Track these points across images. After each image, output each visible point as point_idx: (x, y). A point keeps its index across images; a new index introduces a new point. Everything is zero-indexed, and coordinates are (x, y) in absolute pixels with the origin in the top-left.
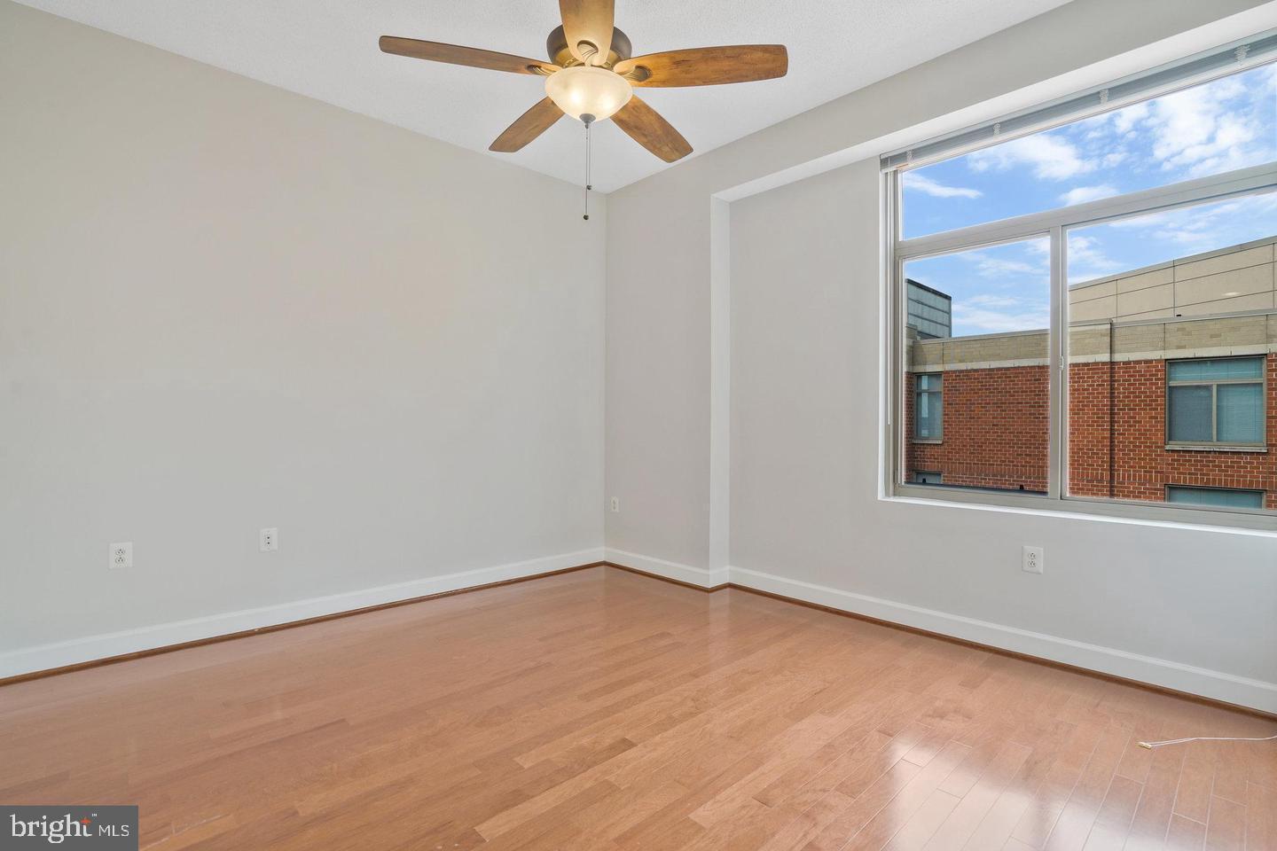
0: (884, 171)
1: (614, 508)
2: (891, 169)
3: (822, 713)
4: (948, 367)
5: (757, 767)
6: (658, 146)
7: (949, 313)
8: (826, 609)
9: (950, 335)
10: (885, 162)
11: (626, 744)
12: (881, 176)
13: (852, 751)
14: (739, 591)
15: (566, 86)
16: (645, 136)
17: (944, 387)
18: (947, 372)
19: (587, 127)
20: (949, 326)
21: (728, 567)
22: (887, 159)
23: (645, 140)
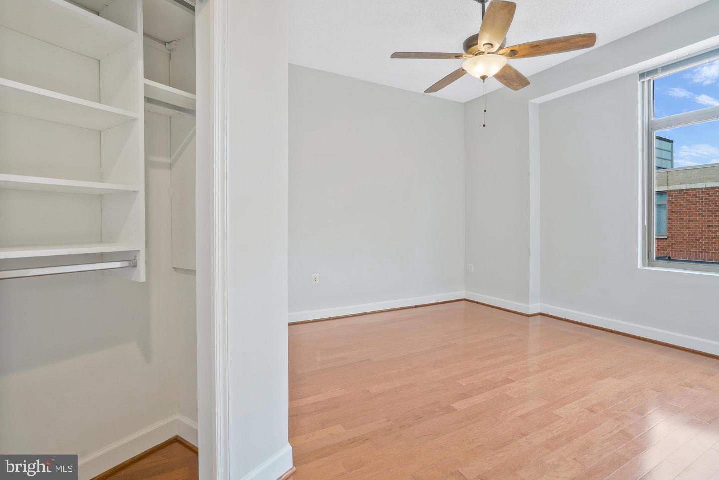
0: (641, 81)
1: (471, 270)
2: (645, 80)
3: (613, 377)
4: (671, 188)
5: (583, 396)
6: (512, 83)
7: (671, 152)
8: (603, 329)
9: (672, 167)
10: (642, 75)
11: (507, 381)
12: (639, 83)
13: (636, 396)
14: (545, 317)
15: (475, 64)
16: (506, 80)
17: (668, 201)
18: (670, 191)
19: (484, 82)
20: (672, 161)
21: (539, 304)
22: (644, 73)
23: (505, 82)
